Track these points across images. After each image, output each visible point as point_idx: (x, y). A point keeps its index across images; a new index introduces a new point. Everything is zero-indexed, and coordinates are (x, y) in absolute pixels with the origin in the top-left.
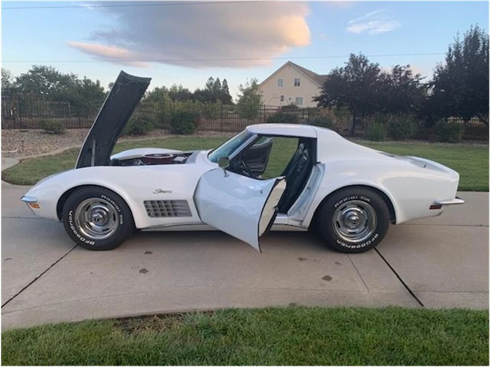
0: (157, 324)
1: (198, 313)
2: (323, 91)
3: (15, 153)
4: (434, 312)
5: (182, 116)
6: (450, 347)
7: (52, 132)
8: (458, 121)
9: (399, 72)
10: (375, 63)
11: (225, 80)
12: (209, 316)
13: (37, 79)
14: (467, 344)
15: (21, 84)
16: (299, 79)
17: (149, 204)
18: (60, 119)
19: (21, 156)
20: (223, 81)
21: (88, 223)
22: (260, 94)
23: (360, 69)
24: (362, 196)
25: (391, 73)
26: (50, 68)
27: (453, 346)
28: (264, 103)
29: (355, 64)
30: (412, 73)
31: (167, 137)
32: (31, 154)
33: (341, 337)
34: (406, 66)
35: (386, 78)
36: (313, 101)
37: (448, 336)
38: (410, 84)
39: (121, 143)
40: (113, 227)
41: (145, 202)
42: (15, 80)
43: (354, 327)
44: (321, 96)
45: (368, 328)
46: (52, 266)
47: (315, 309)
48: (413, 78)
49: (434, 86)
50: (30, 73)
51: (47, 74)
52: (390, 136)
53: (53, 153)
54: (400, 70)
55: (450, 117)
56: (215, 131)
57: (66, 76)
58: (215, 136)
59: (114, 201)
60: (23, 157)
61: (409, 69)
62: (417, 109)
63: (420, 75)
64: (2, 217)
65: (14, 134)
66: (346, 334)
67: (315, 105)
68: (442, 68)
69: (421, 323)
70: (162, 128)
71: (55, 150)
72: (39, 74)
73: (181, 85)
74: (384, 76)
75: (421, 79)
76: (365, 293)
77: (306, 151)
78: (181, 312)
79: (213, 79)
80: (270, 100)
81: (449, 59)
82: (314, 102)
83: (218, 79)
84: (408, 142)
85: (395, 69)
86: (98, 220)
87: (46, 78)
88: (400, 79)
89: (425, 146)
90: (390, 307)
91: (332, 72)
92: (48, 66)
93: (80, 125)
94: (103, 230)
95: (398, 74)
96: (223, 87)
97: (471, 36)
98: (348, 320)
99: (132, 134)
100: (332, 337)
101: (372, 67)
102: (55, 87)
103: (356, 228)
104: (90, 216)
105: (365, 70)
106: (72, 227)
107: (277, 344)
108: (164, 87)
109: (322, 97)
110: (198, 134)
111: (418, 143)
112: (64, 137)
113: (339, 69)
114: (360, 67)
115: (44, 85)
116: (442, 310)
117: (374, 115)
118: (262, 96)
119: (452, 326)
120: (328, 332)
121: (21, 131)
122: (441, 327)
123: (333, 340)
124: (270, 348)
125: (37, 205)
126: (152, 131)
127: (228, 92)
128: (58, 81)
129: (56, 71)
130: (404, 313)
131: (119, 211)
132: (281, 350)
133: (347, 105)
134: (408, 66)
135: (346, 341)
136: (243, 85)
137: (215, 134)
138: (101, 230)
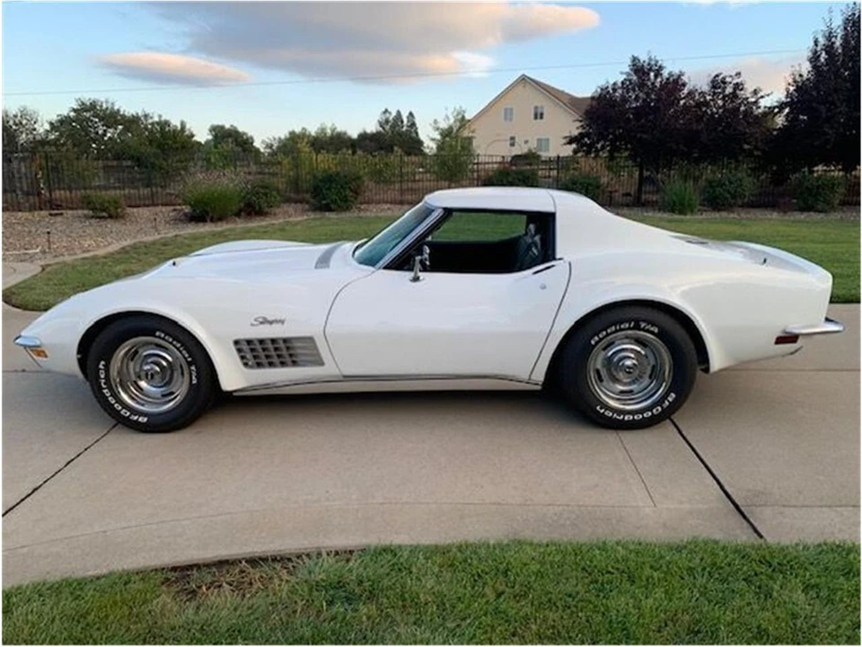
0: (246, 579)
1: (324, 555)
2: (582, 126)
3: (36, 253)
4: (782, 549)
5: (330, 179)
6: (814, 626)
7: (104, 214)
8: (832, 173)
9: (722, 85)
10: (676, 71)
11: (411, 114)
12: (343, 562)
13: (85, 123)
14: (848, 618)
15: (57, 134)
16: (542, 107)
17: (245, 347)
18: (118, 192)
19: (45, 258)
20: (407, 114)
21: (135, 382)
22: (470, 135)
23: (649, 83)
24: (644, 321)
25: (706, 88)
26: (107, 102)
27: (820, 625)
28: (478, 152)
29: (641, 74)
30: (745, 86)
31: (305, 217)
32: (62, 255)
33: (595, 607)
34: (733, 74)
35: (697, 97)
36: (565, 144)
37: (809, 605)
38: (742, 108)
39: (222, 232)
40: (181, 389)
41: (236, 342)
42: (47, 127)
43: (620, 584)
44: (580, 134)
45: (649, 585)
46: (66, 466)
47: (547, 545)
48: (748, 95)
49: (787, 110)
50: (72, 114)
51: (101, 114)
52: (706, 203)
53: (101, 252)
54: (724, 82)
55: (816, 165)
56: (391, 203)
57: (133, 116)
58: (390, 212)
59: (179, 342)
60: (49, 260)
61: (739, 81)
62: (756, 153)
63: (761, 90)
64: (3, 372)
65: (39, 221)
66: (604, 601)
67: (568, 151)
68: (801, 76)
69: (756, 574)
70: (296, 202)
71: (105, 246)
72: (88, 115)
73: (333, 125)
74: (693, 93)
75: (762, 97)
76: (647, 510)
77: (537, 238)
78: (291, 554)
79: (390, 113)
80: (488, 146)
81: (814, 58)
82: (568, 146)
83: (399, 112)
84: (739, 215)
85: (713, 82)
86: (152, 375)
87: (100, 121)
88: (723, 98)
89: (770, 220)
90: (695, 542)
91: (599, 90)
92: (103, 99)
93: (153, 201)
94: (164, 396)
95: (719, 90)
96: (408, 126)
97: (854, 14)
98: (610, 569)
99: (243, 214)
100: (576, 606)
101: (671, 79)
102: (116, 135)
103: (633, 382)
104: (138, 370)
105: (658, 85)
106: (105, 391)
107: (468, 621)
108: (304, 129)
109: (582, 136)
110: (360, 210)
111: (759, 214)
112: (125, 224)
113: (610, 86)
114: (649, 79)
115: (97, 133)
116: (797, 545)
117: (677, 167)
118: (474, 137)
119: (818, 580)
120: (570, 596)
121: (51, 215)
122: (796, 584)
123: (577, 613)
124: (454, 629)
125: (43, 352)
126: (278, 207)
127: (417, 133)
128: (121, 124)
129: (116, 108)
130: (722, 553)
131: (190, 359)
132: (475, 635)
133: (626, 149)
134: (738, 74)
135: (604, 614)
136: (438, 120)
137: (389, 209)
138: (159, 396)
